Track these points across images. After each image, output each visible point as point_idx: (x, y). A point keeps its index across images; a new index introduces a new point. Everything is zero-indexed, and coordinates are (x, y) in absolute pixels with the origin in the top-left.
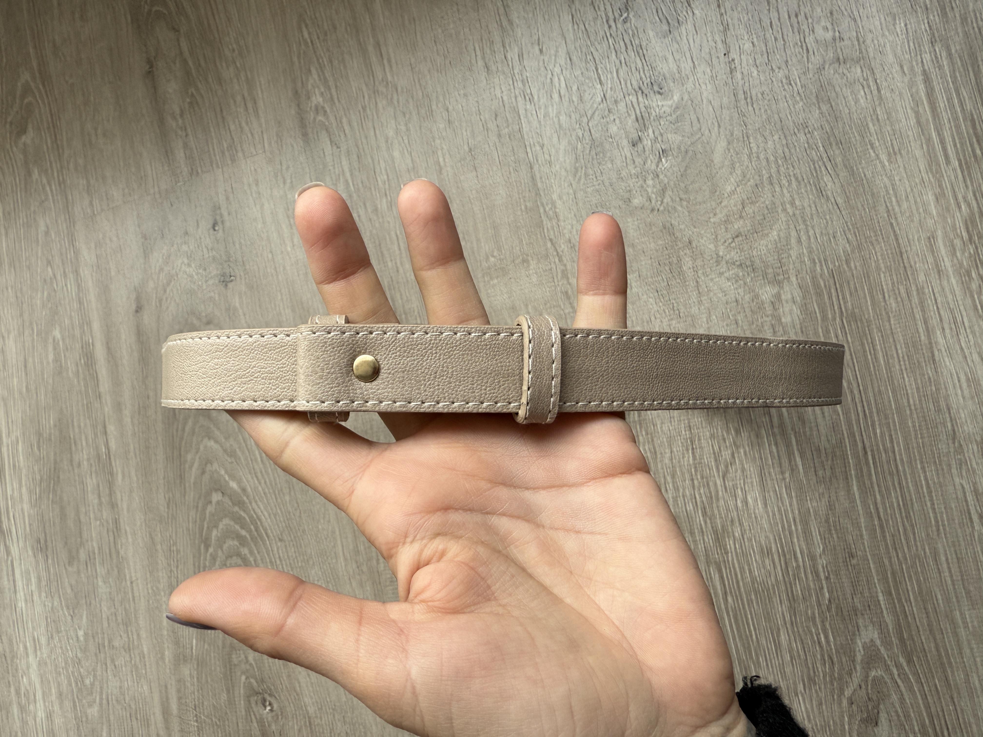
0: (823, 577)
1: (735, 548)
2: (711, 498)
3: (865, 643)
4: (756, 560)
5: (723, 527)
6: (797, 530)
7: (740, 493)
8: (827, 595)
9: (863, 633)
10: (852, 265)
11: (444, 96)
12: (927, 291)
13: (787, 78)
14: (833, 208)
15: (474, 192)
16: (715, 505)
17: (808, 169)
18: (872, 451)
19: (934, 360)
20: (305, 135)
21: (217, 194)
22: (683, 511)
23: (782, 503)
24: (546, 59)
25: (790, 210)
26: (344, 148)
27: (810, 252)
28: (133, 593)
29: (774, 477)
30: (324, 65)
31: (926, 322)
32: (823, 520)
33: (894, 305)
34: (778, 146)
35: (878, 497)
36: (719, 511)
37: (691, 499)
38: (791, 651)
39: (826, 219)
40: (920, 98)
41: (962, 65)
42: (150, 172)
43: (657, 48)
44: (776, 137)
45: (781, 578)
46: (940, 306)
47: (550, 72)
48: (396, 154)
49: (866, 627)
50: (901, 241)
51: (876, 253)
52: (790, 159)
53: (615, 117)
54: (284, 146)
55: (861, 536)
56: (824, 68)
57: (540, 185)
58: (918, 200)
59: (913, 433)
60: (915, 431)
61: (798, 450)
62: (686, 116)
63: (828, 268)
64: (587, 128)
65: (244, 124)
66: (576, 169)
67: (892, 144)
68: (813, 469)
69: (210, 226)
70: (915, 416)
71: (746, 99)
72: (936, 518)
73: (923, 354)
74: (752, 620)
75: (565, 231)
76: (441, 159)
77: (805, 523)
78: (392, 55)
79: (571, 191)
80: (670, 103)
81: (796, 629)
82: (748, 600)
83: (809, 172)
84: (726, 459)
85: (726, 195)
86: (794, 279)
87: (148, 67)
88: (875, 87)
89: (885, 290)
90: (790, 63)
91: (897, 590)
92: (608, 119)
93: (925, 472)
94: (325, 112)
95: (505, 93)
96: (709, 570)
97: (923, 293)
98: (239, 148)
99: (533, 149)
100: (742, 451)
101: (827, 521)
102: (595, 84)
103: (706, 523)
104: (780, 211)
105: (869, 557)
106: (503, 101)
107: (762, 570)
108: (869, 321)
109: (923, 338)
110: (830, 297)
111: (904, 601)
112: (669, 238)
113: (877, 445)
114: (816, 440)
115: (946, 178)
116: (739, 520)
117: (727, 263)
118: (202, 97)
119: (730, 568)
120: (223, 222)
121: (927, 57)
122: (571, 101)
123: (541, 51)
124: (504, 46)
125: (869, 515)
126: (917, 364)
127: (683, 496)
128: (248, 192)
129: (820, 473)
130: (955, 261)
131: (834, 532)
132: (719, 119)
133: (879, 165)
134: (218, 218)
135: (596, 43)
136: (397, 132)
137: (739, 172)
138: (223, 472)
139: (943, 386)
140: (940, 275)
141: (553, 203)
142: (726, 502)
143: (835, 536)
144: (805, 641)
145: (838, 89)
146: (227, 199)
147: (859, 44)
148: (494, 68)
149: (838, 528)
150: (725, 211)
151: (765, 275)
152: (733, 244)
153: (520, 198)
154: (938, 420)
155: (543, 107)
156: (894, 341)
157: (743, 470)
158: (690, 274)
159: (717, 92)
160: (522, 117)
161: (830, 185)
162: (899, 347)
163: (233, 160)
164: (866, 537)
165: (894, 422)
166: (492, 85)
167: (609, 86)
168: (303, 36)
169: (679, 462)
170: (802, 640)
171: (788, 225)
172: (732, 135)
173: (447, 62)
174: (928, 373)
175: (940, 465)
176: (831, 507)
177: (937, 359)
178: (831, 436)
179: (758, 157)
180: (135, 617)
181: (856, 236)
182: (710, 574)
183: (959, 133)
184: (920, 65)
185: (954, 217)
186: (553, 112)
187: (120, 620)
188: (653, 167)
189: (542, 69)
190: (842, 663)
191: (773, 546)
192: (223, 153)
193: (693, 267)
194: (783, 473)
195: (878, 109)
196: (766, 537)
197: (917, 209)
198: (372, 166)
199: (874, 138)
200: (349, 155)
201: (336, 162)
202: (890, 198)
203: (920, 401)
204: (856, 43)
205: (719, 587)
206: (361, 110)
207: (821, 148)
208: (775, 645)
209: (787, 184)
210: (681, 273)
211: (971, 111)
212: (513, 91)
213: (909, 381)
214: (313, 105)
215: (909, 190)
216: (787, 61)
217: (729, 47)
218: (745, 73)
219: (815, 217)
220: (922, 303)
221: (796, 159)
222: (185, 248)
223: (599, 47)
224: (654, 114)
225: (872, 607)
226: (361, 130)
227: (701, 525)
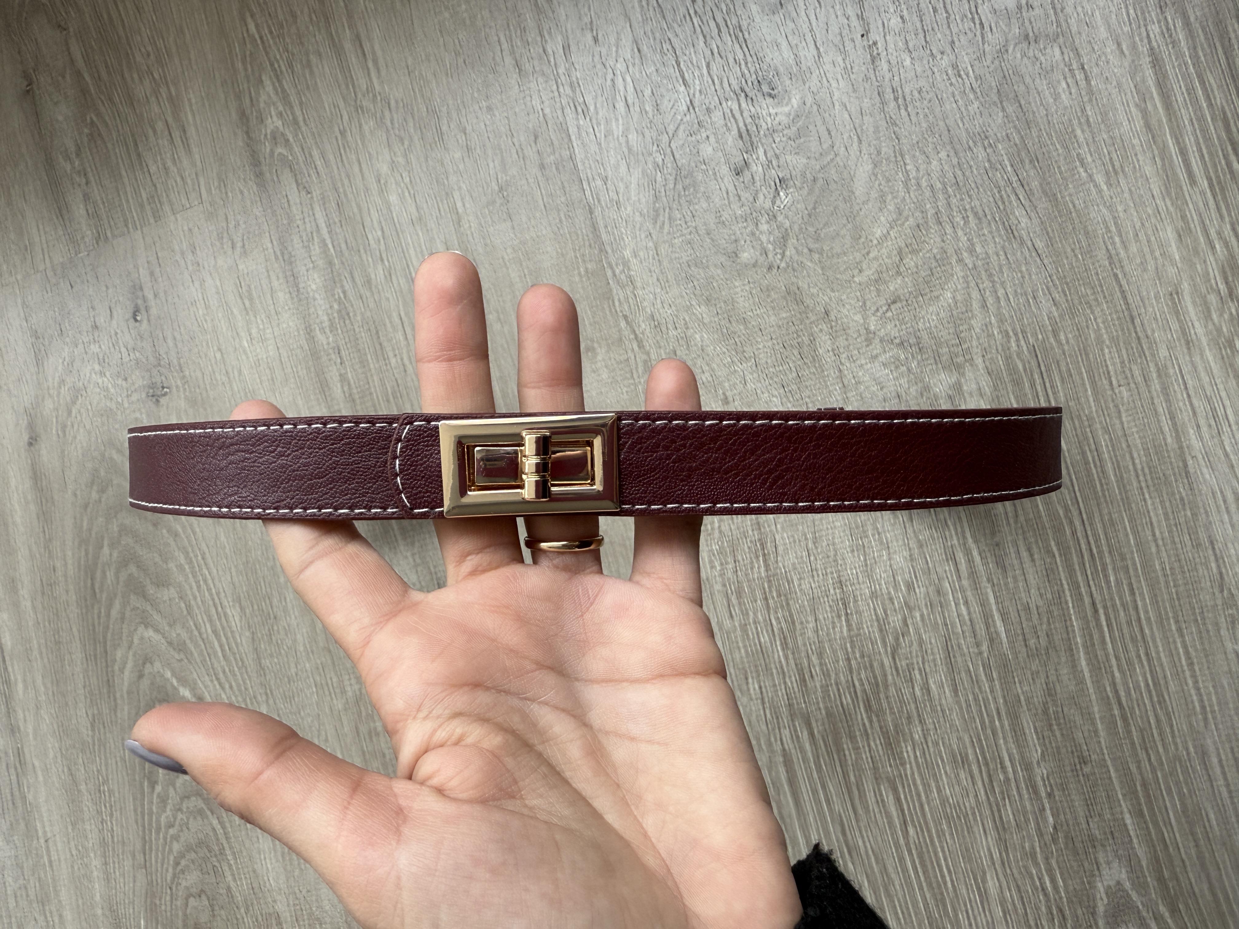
0: (1043, 795)
1: (916, 757)
2: (877, 685)
3: (1109, 887)
4: (946, 772)
5: (896, 726)
6: (1002, 727)
7: (918, 676)
8: (1051, 820)
9: (1105, 871)
10: (1062, 337)
11: (458, 110)
12: (1171, 371)
13: (955, 66)
14: (1031, 256)
15: (509, 251)
16: (882, 696)
17: (991, 199)
18: (1105, 608)
19: (1187, 473)
20: (259, 175)
21: (136, 267)
22: (837, 706)
23: (980, 688)
24: (604, 51)
25: (968, 261)
26: (316, 193)
27: (1001, 321)
28: (49, 856)
29: (966, 650)
30: (281, 72)
31: (1173, 418)
32: (1040, 711)
33: (1125, 394)
34: (946, 168)
35: (1117, 674)
36: (889, 703)
37: (848, 688)
38: (1003, 902)
39: (1021, 272)
40: (1148, 88)
41: (1206, 39)
42: (37, 239)
43: (764, 31)
44: (943, 155)
45: (984, 798)
46: (1192, 393)
47: (610, 70)
48: (393, 198)
49: (1108, 863)
50: (1130, 301)
51: (1095, 319)
52: (965, 185)
53: (708, 133)
54: (230, 194)
55: (1096, 731)
56: (1007, 51)
57: (604, 236)
58: (1153, 239)
59: (1162, 580)
60: (1165, 575)
61: (998, 609)
62: (811, 127)
63: (1027, 343)
64: (669, 150)
65: (169, 163)
66: (656, 211)
67: (1111, 159)
68: (1021, 638)
69: (129, 315)
70: (1164, 554)
71: (896, 99)
72: (1201, 701)
73: (1171, 463)
74: (945, 859)
75: (645, 304)
76: (459, 204)
77: (1014, 717)
78: (379, 53)
79: (651, 244)
80: (786, 109)
81: (1008, 871)
82: (937, 831)
83: (993, 204)
84: (895, 627)
85: (875, 242)
86: (979, 361)
87: (26, 83)
88: (1082, 75)
89: (1112, 373)
90: (957, 43)
91: (1151, 809)
92: (699, 137)
93: (1182, 636)
94: (287, 141)
95: (547, 103)
96: (879, 790)
97: (1167, 375)
98: (164, 199)
99: (593, 184)
100: (918, 615)
101: (1045, 712)
102: (677, 85)
103: (871, 721)
104: (954, 261)
105: (1109, 763)
106: (544, 115)
107: (956, 787)
108: (1090, 419)
109: (1169, 440)
110: (1033, 385)
111: (1161, 824)
112: (796, 307)
113: (1112, 599)
114: (1023, 595)
115: (1191, 206)
116: (919, 716)
117: (881, 341)
118: (107, 125)
119: (909, 786)
120: (147, 309)
121: (1155, 29)
122: (643, 111)
123: (596, 40)
124: (542, 36)
125: (1105, 700)
126: (1163, 478)
127: (837, 684)
128: (182, 263)
129: (1032, 642)
130: (1210, 326)
131: (1055, 727)
132: (859, 130)
133: (1094, 191)
134: (140, 302)
135: (675, 25)
136: (393, 165)
137: (891, 208)
138: (168, 674)
139: (1202, 511)
140: (1189, 349)
141: (626, 264)
142: (899, 690)
143: (1058, 733)
144: (1022, 888)
145: (1028, 80)
146: (152, 274)
147: (1056, 13)
148: (528, 67)
149: (1062, 721)
150: (875, 265)
151: (937, 358)
152: (889, 314)
153: (576, 257)
154: (1197, 560)
155: (603, 122)
156: (1129, 446)
157: (921, 642)
158: (829, 359)
159: (855, 91)
160: (573, 138)
161: (1024, 221)
162: (1135, 455)
163: (157, 218)
164: (1102, 734)
165: (1134, 564)
166: (527, 92)
167: (698, 88)
168: (247, 30)
169: (828, 634)
170: (1018, 886)
171: (967, 282)
172: (879, 153)
173: (460, 61)
174: (1179, 492)
175: (1205, 624)
176: (1050, 692)
177: (1192, 471)
178: (1045, 587)
179: (918, 185)
180: (55, 891)
181: (1066, 295)
182: (881, 795)
183: (1207, 140)
184: (1146, 41)
185: (1205, 262)
186: (618, 129)
187: (32, 897)
188: (768, 204)
189: (599, 66)
190: (1077, 917)
191: (970, 751)
192: (142, 206)
193: (833, 350)
194: (978, 645)
195: (1088, 108)
196: (959, 739)
197: (1152, 252)
198: (358, 217)
199: (1084, 151)
200: (324, 204)
201: (306, 215)
202: (1111, 238)
203: (1170, 532)
204: (1052, 12)
205: (895, 814)
206: (339, 138)
207: (1009, 168)
208: (980, 895)
209: (962, 223)
210: (815, 358)
211: (1223, 107)
212: (557, 100)
213: (1153, 504)
214: (269, 131)
215: (1138, 225)
216: (953, 42)
217: (868, 24)
218: (894, 62)
219: (1005, 269)
220: (1165, 390)
221: (973, 185)
222: (94, 348)
223: (678, 30)
224: (764, 126)
225: (1116, 834)
226: (340, 164)
227: (864, 725)
